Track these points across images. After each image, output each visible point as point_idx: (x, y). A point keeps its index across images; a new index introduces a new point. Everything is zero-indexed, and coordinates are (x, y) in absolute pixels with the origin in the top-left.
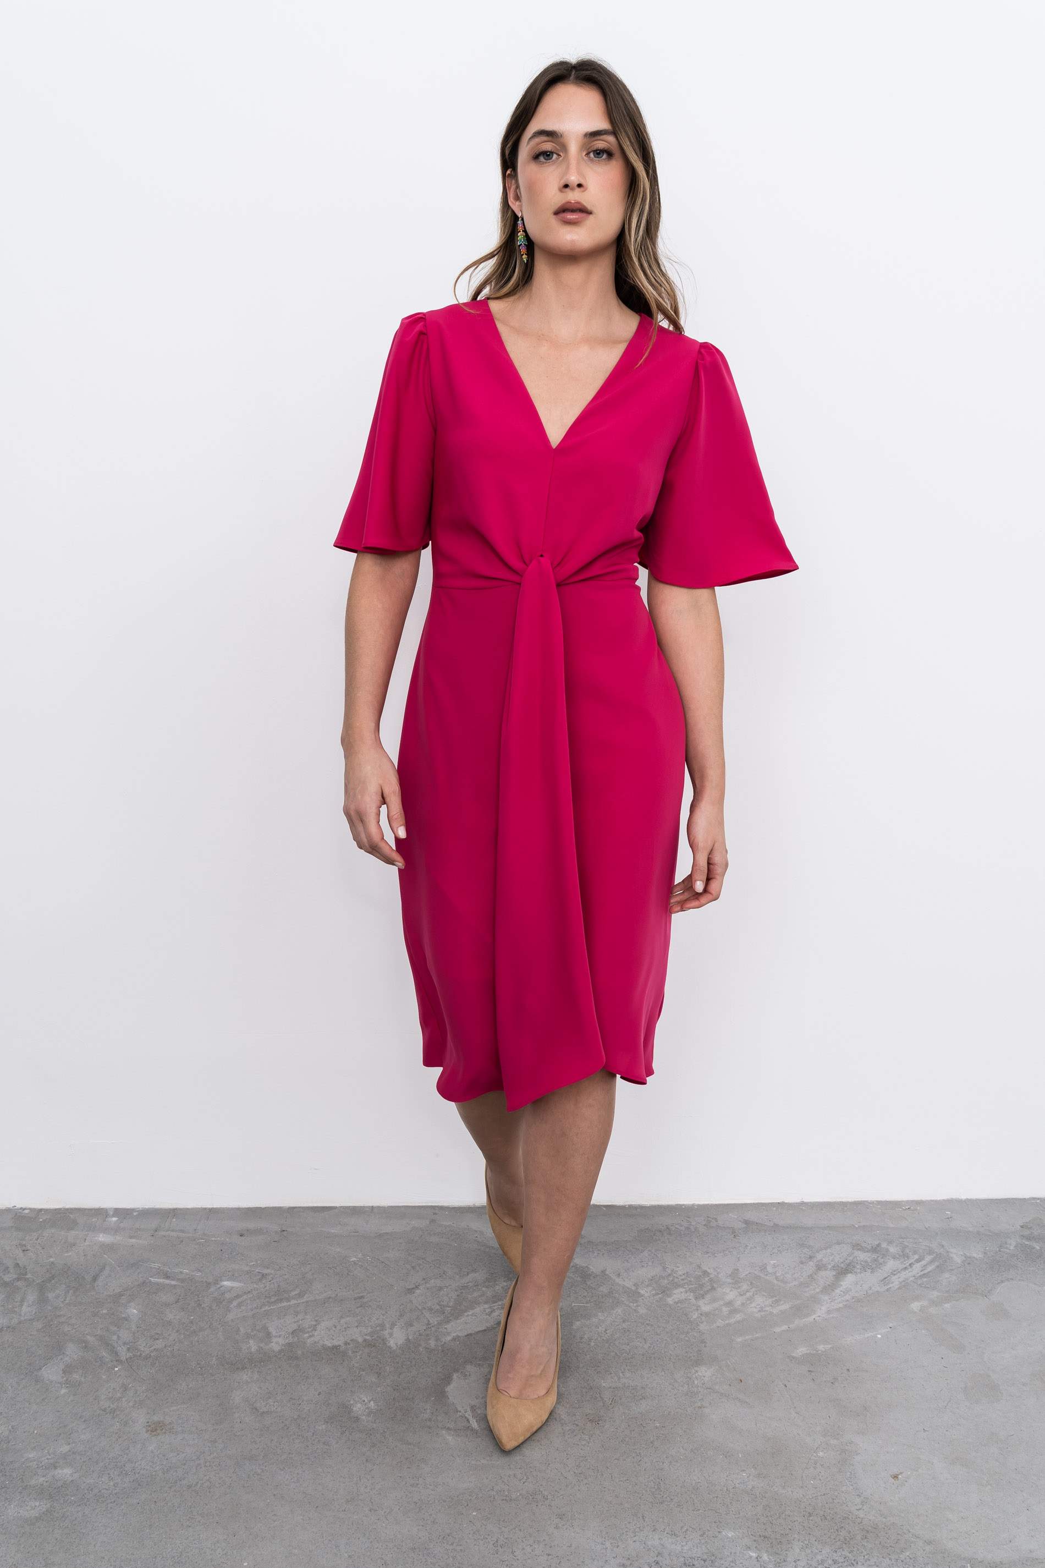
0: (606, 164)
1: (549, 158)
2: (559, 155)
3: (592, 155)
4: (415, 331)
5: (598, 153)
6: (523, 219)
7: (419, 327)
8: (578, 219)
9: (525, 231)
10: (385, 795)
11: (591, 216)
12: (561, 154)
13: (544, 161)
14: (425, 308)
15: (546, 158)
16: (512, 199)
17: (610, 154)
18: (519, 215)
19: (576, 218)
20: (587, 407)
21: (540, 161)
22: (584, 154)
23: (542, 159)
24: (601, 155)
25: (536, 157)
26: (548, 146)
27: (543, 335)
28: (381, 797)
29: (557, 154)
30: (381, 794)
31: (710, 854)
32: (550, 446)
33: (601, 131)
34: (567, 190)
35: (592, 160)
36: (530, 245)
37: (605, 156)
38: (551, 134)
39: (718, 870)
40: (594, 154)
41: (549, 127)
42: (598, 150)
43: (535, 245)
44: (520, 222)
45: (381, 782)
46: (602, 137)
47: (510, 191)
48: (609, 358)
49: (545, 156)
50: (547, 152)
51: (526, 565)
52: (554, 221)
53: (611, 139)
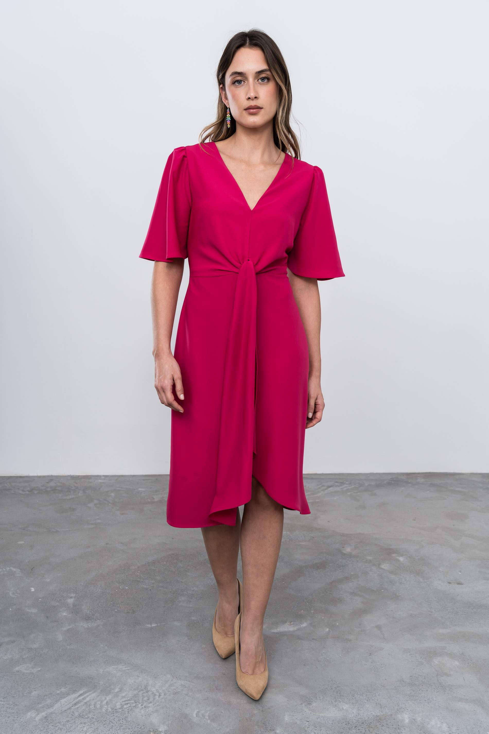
0: (267, 84)
1: (240, 83)
2: (244, 82)
3: (260, 81)
4: (181, 155)
5: (263, 79)
6: (229, 109)
7: (183, 154)
8: (256, 112)
9: (230, 114)
10: (174, 379)
11: (262, 109)
12: (246, 82)
13: (238, 85)
14: (185, 144)
15: (239, 83)
16: (224, 98)
17: (268, 79)
18: (228, 107)
19: (255, 112)
20: (265, 192)
21: (236, 85)
22: (256, 80)
23: (237, 84)
24: (264, 80)
25: (234, 83)
26: (239, 78)
27: (242, 160)
28: (173, 380)
29: (243, 81)
30: (172, 379)
31: (316, 400)
32: (250, 210)
33: (263, 70)
34: (250, 100)
35: (260, 83)
36: (233, 121)
37: (266, 81)
38: (240, 74)
39: (320, 407)
40: (261, 79)
41: (239, 70)
42: (263, 78)
43: (236, 122)
44: (228, 110)
45: (172, 373)
46: (264, 73)
47: (222, 95)
48: (274, 172)
49: (238, 82)
50: (239, 80)
51: (241, 264)
52: (245, 113)
53: (268, 73)
